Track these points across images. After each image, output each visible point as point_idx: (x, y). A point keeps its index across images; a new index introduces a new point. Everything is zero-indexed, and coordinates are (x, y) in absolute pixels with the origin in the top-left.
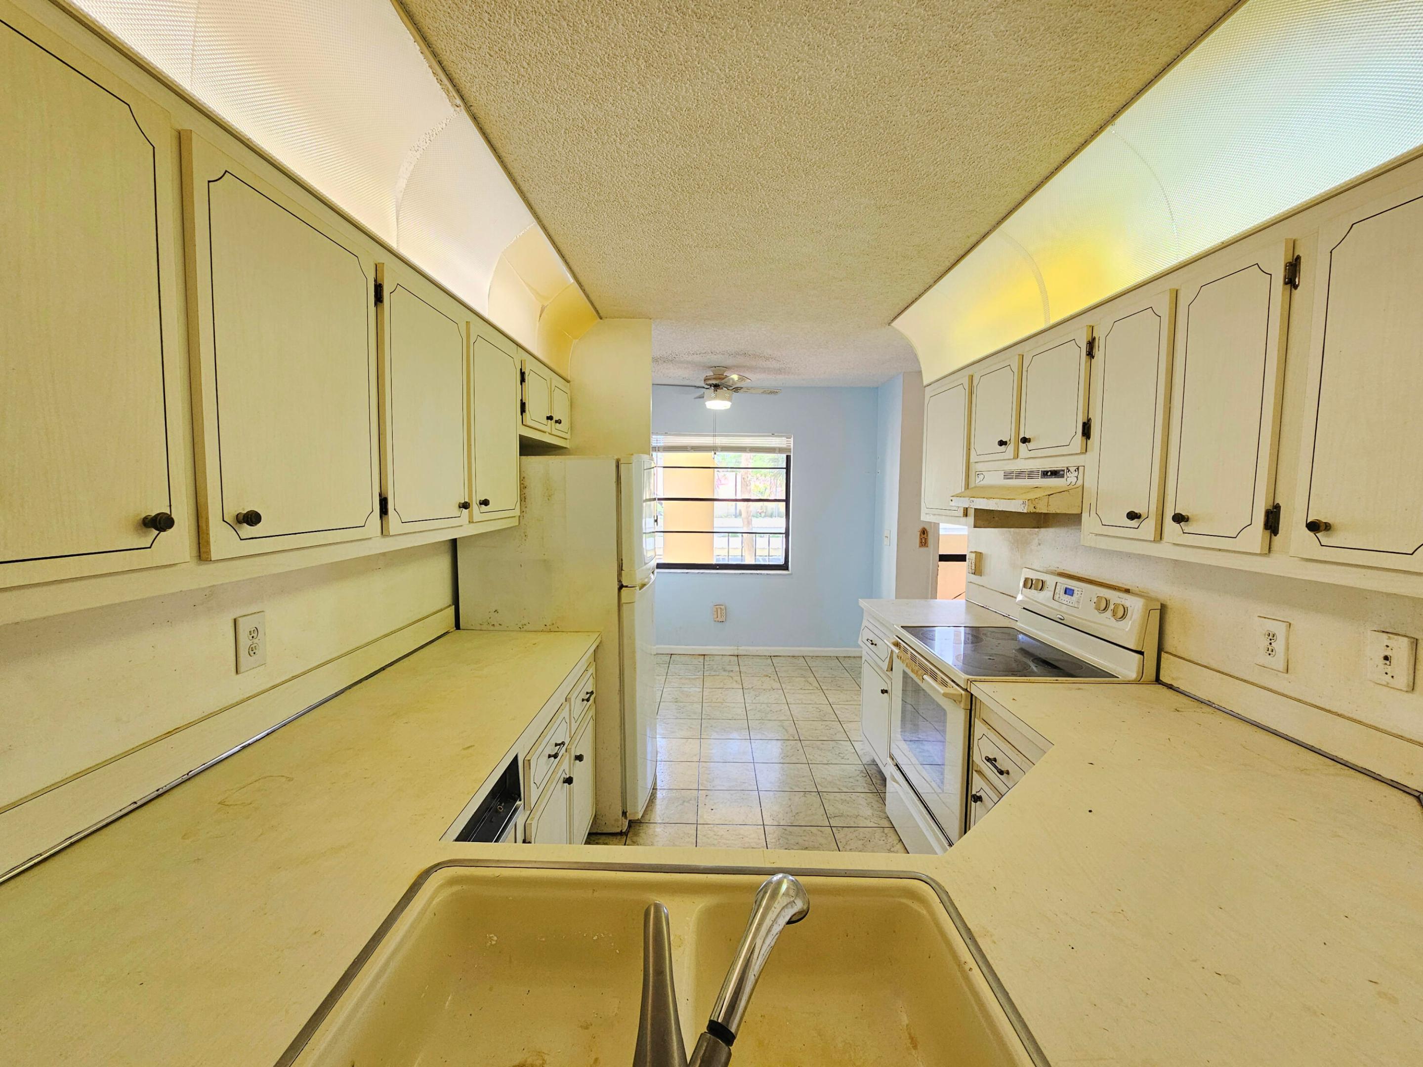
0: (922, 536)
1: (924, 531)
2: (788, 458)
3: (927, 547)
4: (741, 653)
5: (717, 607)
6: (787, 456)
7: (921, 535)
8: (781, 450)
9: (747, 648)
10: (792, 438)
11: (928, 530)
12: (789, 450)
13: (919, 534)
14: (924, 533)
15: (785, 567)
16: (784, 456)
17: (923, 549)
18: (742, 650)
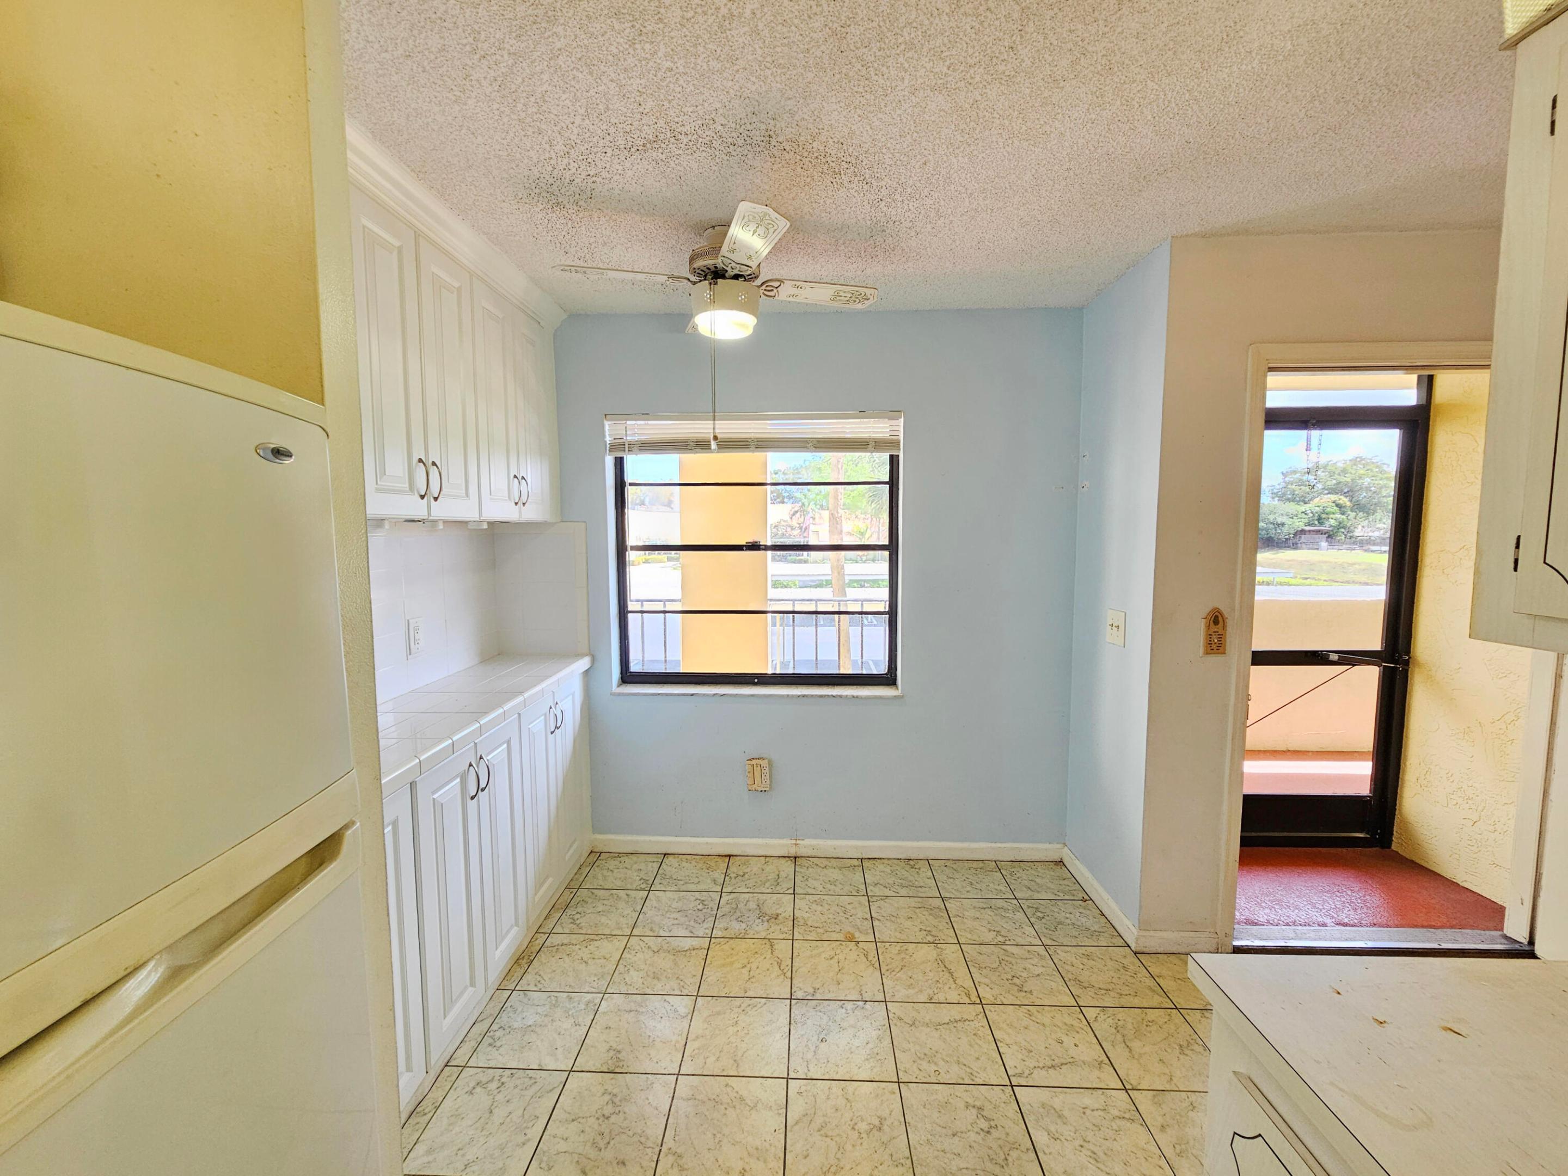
0: (1214, 628)
1: (1216, 617)
2: (894, 460)
3: (1224, 653)
4: (802, 851)
5: (754, 762)
6: (892, 457)
7: (1208, 627)
8: (877, 445)
9: (814, 842)
10: (902, 419)
11: (1226, 615)
12: (897, 443)
13: (1202, 625)
14: (1216, 622)
15: (888, 679)
16: (886, 457)
17: (1214, 659)
18: (807, 845)
